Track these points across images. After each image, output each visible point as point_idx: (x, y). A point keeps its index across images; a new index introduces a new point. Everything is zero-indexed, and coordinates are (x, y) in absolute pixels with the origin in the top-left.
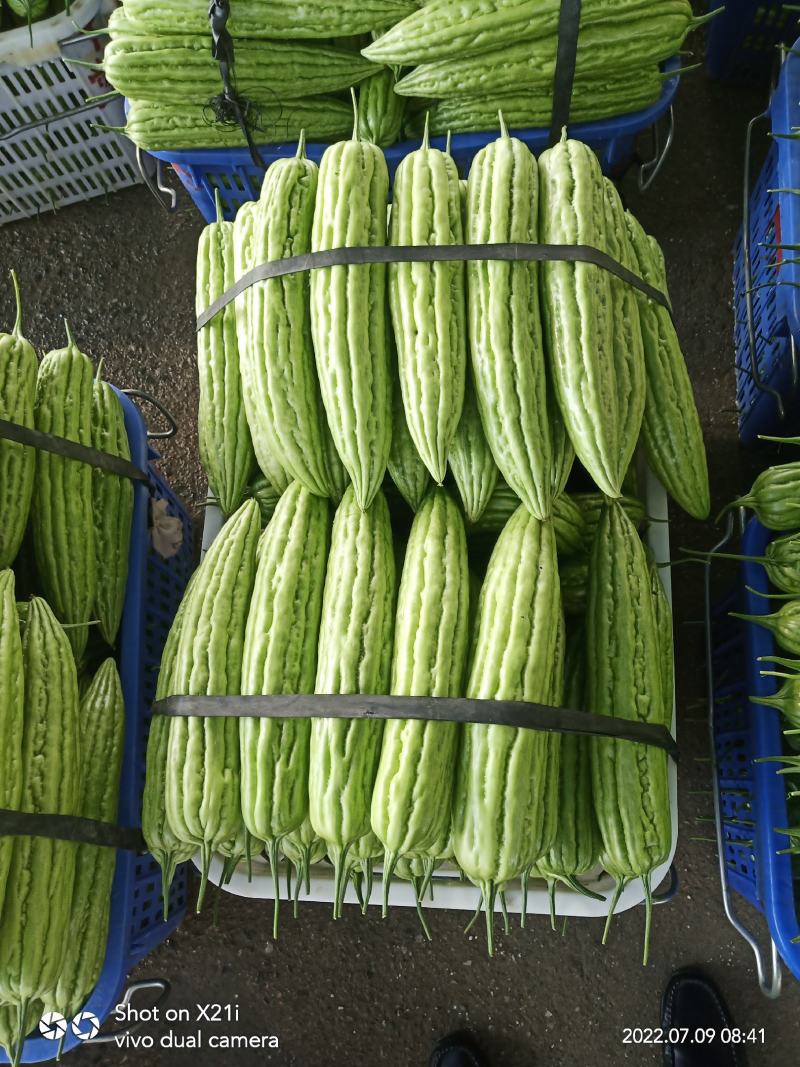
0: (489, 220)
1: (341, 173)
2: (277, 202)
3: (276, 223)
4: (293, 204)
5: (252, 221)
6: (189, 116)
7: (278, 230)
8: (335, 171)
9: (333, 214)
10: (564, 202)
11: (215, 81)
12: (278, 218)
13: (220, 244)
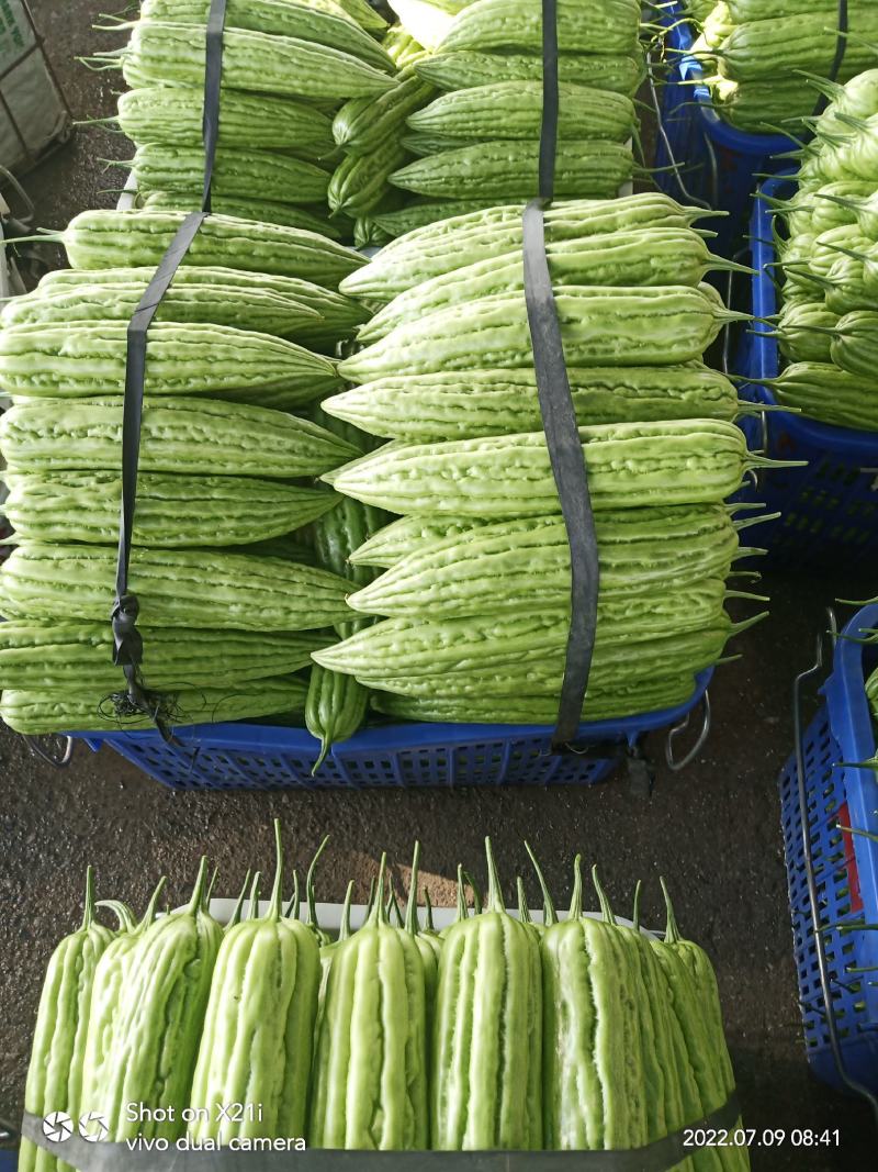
0: (466, 1088)
1: (244, 996)
2: (145, 1018)
3: (139, 1060)
4: (171, 1019)
5: (119, 984)
6: (83, 703)
7: (141, 1077)
8: (233, 992)
9: (225, 1075)
10: (580, 1053)
11: (117, 679)
12: (143, 1049)
13: (77, 981)
